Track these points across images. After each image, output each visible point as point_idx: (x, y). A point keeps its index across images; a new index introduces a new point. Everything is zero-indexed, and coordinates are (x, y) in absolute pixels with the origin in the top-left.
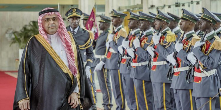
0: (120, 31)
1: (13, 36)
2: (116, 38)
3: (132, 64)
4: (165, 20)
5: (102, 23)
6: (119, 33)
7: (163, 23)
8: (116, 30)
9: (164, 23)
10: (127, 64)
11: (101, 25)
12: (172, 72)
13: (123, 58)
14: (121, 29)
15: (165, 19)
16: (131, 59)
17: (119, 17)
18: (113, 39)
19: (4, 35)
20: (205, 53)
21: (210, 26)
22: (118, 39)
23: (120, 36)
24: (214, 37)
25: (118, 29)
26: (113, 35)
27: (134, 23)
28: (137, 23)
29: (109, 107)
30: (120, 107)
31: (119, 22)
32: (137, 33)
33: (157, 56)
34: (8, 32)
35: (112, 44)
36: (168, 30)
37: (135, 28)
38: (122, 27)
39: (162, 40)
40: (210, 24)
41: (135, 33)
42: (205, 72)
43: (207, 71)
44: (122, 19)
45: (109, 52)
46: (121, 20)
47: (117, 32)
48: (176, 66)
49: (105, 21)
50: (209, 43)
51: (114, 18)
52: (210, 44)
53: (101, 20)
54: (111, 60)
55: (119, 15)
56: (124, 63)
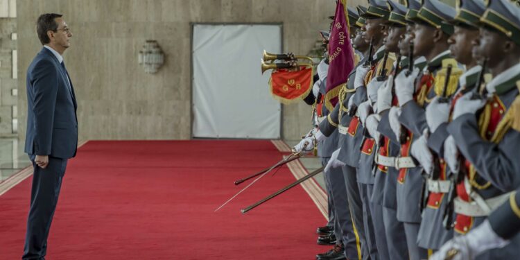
4: (439, 25)
7: (435, 35)
8: (375, 56)
9: (437, 35)
12: (426, 195)
15: (438, 21)
20: (488, 137)
21: (506, 51)
24: (515, 88)
25: (378, 54)
33: (408, 138)
36: (447, 57)
39: (424, 87)
40: (507, 42)
42: (479, 200)
43: (485, 198)
47: (376, 60)
48: (432, 175)
50: (499, 105)
52: (502, 108)
55: (381, 12)
56: (368, 152)
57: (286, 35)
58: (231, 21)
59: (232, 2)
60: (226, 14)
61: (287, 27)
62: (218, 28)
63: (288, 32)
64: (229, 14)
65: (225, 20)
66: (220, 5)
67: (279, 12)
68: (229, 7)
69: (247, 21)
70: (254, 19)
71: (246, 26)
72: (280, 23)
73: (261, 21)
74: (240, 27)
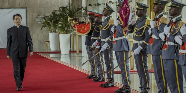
0: (162, 17)
1: (44, 21)
2: (157, 25)
3: (180, 51)
5: (140, 10)
6: (161, 20)
8: (157, 17)
10: (175, 50)
11: (139, 12)
13: (165, 44)
14: (162, 16)
16: (179, 46)
17: (160, 4)
18: (155, 26)
19: (35, 20)
22: (160, 25)
23: (162, 23)
25: (159, 16)
26: (154, 22)
27: (175, 10)
28: (178, 10)
29: (147, 90)
30: (162, 91)
31: (160, 9)
32: (178, 19)
34: (38, 17)
35: (154, 31)
37: (176, 15)
38: (164, 14)
41: (176, 19)
44: (163, 6)
45: (151, 38)
46: (161, 7)
47: (159, 18)
49: (142, 9)
51: (155, 5)
53: (138, 7)
54: (153, 46)
55: (160, 2)
56: (165, 49)
57: (28, 12)
58: (8, 7)
59: (8, 1)
60: (6, 5)
61: (28, 9)
62: (3, 10)
63: (29, 11)
64: (7, 5)
65: (6, 7)
66: (4, 1)
67: (25, 4)
68: (7, 2)
69: (14, 7)
70: (17, 6)
71: (14, 9)
72: (26, 8)
73: (19, 7)
74: (11, 9)
